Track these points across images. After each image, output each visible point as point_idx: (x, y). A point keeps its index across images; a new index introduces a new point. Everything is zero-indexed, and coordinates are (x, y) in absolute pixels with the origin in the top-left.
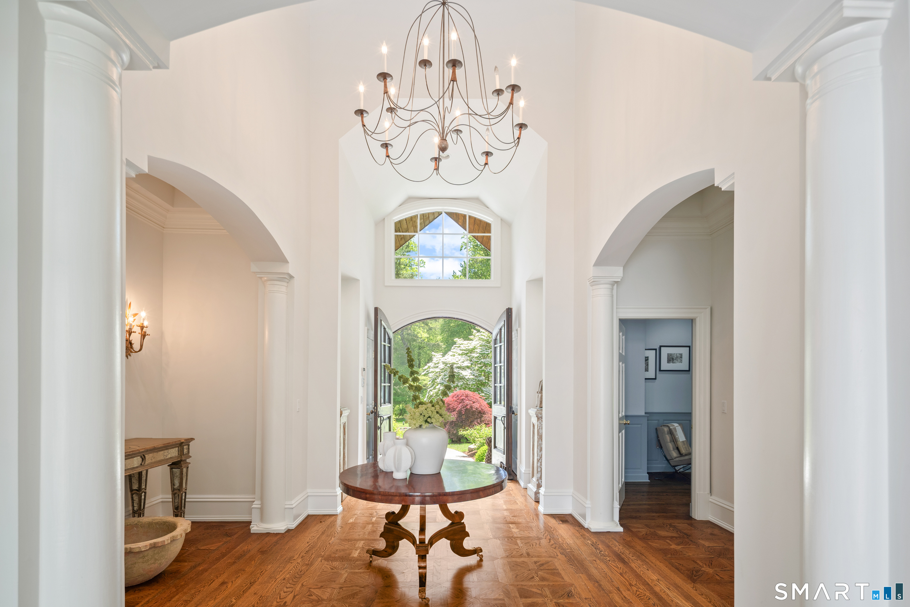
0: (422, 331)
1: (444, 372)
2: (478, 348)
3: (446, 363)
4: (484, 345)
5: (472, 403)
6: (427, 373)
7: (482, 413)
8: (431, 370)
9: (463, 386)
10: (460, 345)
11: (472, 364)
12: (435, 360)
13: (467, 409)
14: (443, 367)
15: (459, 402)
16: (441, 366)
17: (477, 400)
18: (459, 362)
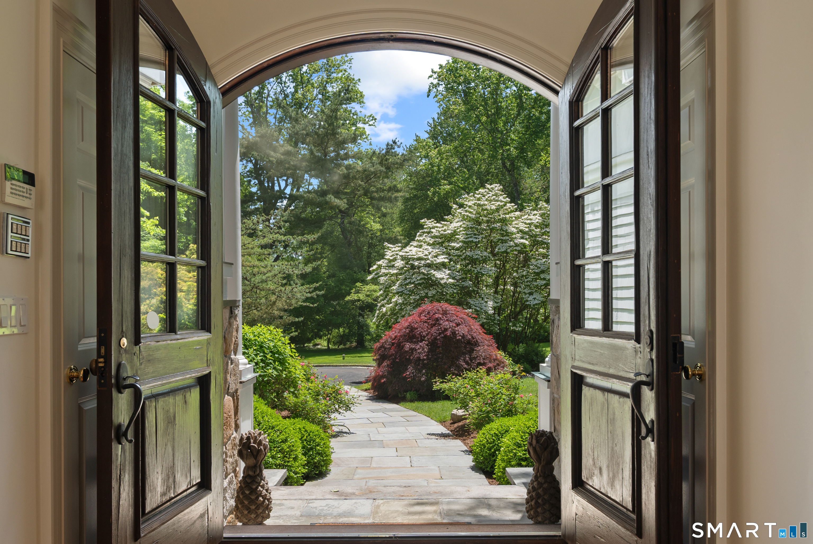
0: (372, 221)
1: (404, 273)
2: (461, 233)
3: (408, 258)
4: (471, 228)
5: (454, 325)
6: (376, 276)
7: (473, 344)
8: (383, 271)
9: (436, 297)
10: (431, 229)
11: (451, 260)
12: (389, 255)
13: (446, 336)
14: (402, 266)
15: (431, 324)
16: (399, 263)
17: (463, 321)
18: (429, 257)
